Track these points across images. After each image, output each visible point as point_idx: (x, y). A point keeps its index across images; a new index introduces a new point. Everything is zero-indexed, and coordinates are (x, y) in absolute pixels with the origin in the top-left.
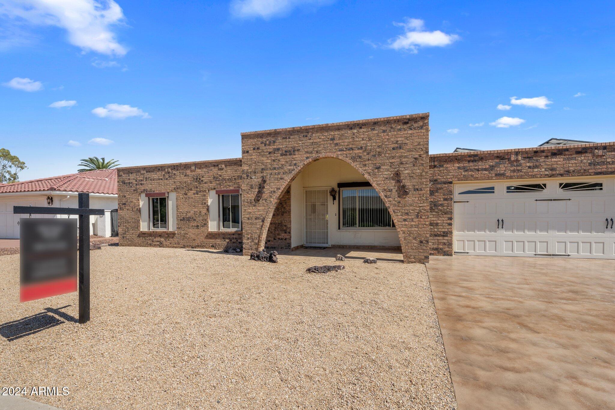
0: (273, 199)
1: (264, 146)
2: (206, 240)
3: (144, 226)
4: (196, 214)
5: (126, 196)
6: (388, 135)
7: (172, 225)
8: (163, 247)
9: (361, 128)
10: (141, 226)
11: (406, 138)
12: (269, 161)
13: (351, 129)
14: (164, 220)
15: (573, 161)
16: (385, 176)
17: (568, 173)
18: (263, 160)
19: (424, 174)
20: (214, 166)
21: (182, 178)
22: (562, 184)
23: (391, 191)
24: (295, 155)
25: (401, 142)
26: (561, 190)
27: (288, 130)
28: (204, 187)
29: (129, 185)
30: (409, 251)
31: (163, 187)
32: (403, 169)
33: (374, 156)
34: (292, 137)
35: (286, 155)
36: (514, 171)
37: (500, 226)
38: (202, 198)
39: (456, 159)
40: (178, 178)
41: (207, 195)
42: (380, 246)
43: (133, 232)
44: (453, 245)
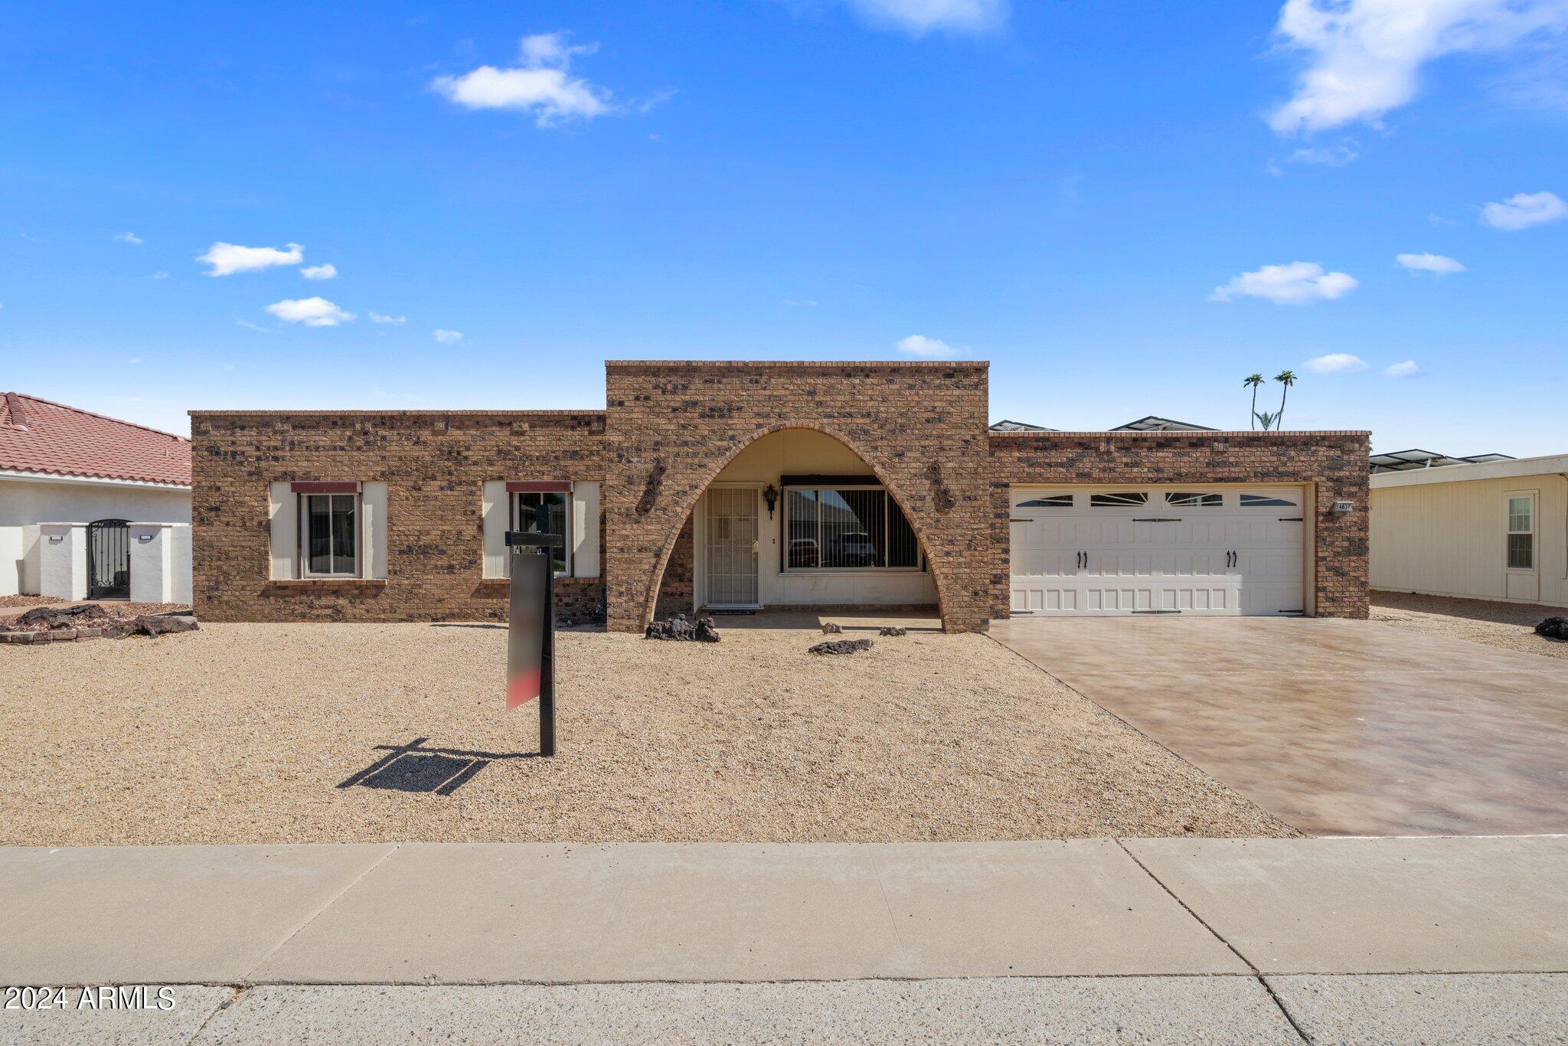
0: (682, 508)
1: (660, 393)
2: (474, 601)
3: (280, 570)
4: (447, 538)
5: (223, 489)
6: (917, 394)
7: (371, 563)
8: (345, 619)
9: (867, 376)
10: (271, 568)
11: (951, 403)
12: (673, 427)
13: (849, 376)
14: (348, 551)
15: (1186, 459)
16: (912, 471)
17: (1178, 477)
18: (658, 424)
19: (980, 470)
20: (501, 424)
21: (407, 448)
22: (1170, 494)
23: (922, 499)
24: (731, 417)
25: (941, 410)
26: (1168, 504)
27: (717, 365)
28: (472, 473)
29: (234, 458)
30: (954, 610)
31: (346, 469)
32: (944, 460)
33: (893, 431)
34: (725, 380)
35: (712, 417)
36: (1104, 470)
37: (1082, 565)
38: (464, 499)
39: (1015, 444)
40: (393, 448)
41: (478, 493)
42: (865, 605)
43: (244, 583)
44: (1010, 599)
